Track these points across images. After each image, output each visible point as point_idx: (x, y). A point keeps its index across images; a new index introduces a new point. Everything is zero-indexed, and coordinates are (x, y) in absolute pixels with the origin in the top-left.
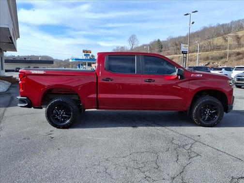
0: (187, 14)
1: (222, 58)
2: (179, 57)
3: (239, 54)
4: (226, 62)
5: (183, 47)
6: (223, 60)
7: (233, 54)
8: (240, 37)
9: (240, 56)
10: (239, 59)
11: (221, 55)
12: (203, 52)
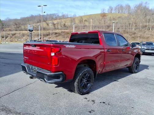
0: (40, 6)
1: (48, 35)
2: (20, 33)
3: (56, 33)
4: (50, 37)
5: (29, 27)
6: (49, 36)
7: (53, 33)
8: (55, 24)
9: (57, 35)
10: (57, 36)
11: (47, 34)
12: (35, 31)
